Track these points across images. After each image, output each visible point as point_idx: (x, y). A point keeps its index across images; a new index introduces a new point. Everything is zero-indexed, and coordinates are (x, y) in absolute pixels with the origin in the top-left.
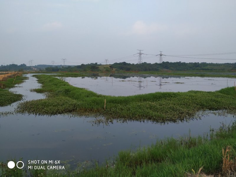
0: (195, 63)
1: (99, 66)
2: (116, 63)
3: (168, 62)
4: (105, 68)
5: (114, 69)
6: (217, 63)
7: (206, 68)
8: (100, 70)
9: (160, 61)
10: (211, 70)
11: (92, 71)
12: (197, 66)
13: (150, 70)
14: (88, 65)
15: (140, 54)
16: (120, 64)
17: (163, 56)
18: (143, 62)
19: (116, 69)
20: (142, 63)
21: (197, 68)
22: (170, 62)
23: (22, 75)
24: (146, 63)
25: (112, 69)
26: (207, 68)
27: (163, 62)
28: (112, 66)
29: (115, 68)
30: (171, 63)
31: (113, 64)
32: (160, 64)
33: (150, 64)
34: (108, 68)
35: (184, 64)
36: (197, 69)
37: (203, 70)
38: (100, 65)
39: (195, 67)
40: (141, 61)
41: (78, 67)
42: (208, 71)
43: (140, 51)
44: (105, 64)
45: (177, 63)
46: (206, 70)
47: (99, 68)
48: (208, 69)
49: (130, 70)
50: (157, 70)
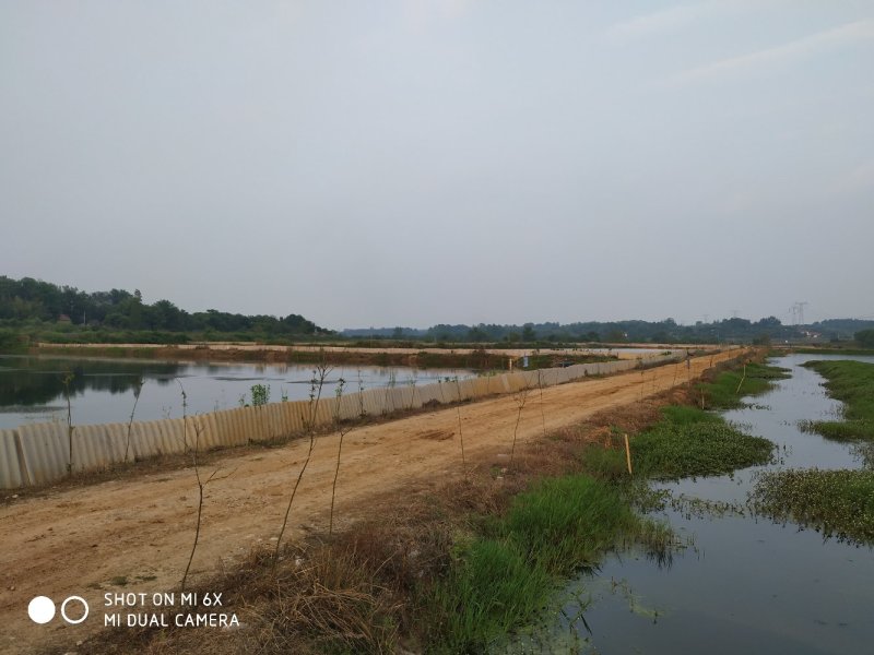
23: (765, 362)
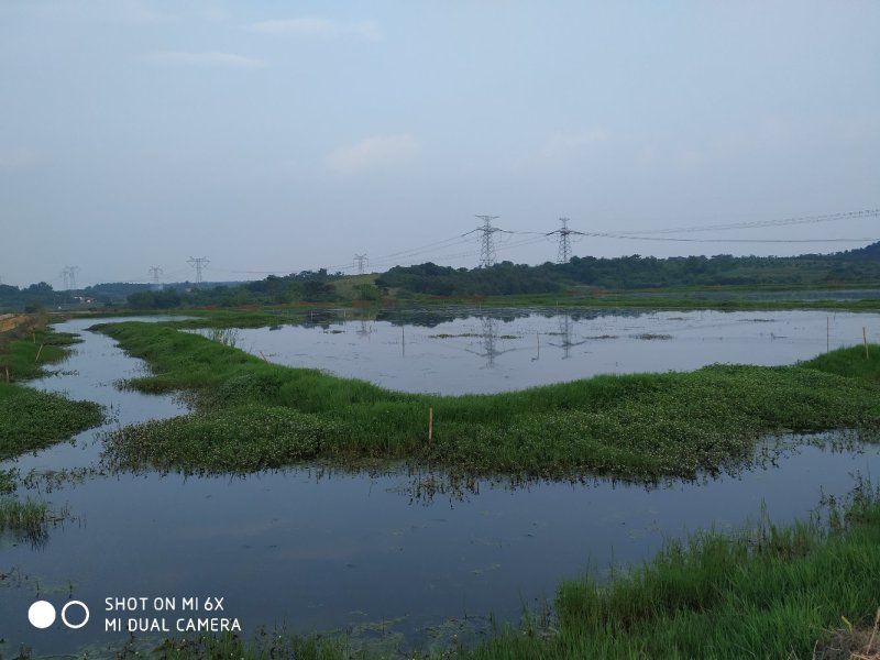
0: (692, 259)
1: (336, 283)
2: (398, 267)
3: (590, 259)
4: (357, 288)
5: (392, 292)
6: (770, 258)
7: (733, 274)
8: (342, 298)
9: (562, 257)
10: (752, 283)
11: (310, 301)
12: (701, 271)
13: (525, 290)
14: (293, 278)
15: (488, 231)
16: (413, 270)
17: (570, 237)
18: (500, 262)
19: (397, 289)
20: (496, 266)
21: (701, 277)
22: (599, 257)
23: (50, 329)
24: (510, 263)
25: (385, 290)
26: (735, 276)
27: (575, 260)
28: (382, 281)
29: (395, 286)
30: (604, 263)
31: (386, 274)
32: (561, 268)
33: (525, 266)
34: (369, 286)
35: (651, 263)
36: (700, 283)
37: (723, 282)
38: (338, 276)
39: (691, 275)
40: (492, 256)
41: (255, 287)
42: (741, 287)
43: (487, 219)
44: (356, 273)
45: (626, 260)
46: (732, 282)
47: (333, 287)
48: (740, 281)
49: (454, 292)
50: (551, 288)
